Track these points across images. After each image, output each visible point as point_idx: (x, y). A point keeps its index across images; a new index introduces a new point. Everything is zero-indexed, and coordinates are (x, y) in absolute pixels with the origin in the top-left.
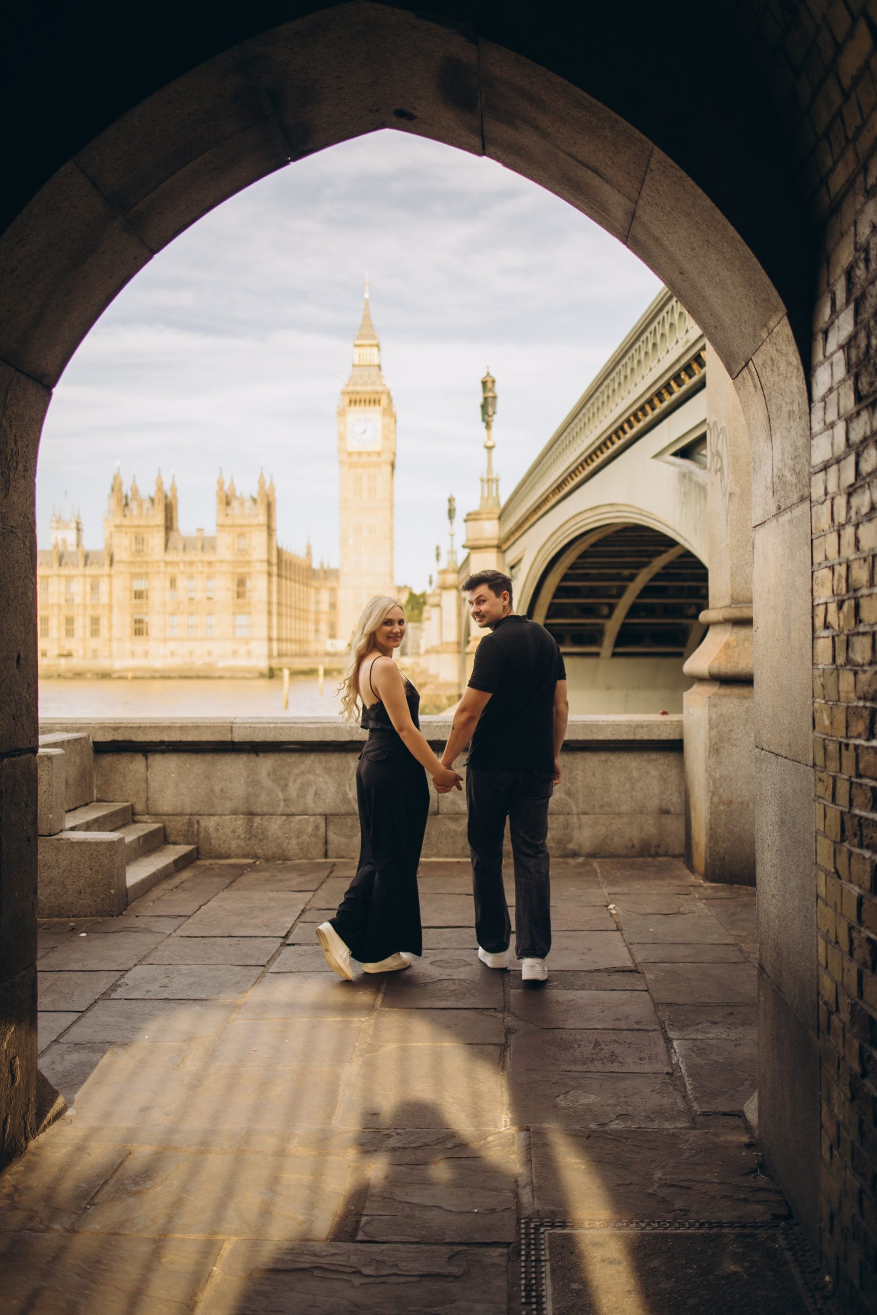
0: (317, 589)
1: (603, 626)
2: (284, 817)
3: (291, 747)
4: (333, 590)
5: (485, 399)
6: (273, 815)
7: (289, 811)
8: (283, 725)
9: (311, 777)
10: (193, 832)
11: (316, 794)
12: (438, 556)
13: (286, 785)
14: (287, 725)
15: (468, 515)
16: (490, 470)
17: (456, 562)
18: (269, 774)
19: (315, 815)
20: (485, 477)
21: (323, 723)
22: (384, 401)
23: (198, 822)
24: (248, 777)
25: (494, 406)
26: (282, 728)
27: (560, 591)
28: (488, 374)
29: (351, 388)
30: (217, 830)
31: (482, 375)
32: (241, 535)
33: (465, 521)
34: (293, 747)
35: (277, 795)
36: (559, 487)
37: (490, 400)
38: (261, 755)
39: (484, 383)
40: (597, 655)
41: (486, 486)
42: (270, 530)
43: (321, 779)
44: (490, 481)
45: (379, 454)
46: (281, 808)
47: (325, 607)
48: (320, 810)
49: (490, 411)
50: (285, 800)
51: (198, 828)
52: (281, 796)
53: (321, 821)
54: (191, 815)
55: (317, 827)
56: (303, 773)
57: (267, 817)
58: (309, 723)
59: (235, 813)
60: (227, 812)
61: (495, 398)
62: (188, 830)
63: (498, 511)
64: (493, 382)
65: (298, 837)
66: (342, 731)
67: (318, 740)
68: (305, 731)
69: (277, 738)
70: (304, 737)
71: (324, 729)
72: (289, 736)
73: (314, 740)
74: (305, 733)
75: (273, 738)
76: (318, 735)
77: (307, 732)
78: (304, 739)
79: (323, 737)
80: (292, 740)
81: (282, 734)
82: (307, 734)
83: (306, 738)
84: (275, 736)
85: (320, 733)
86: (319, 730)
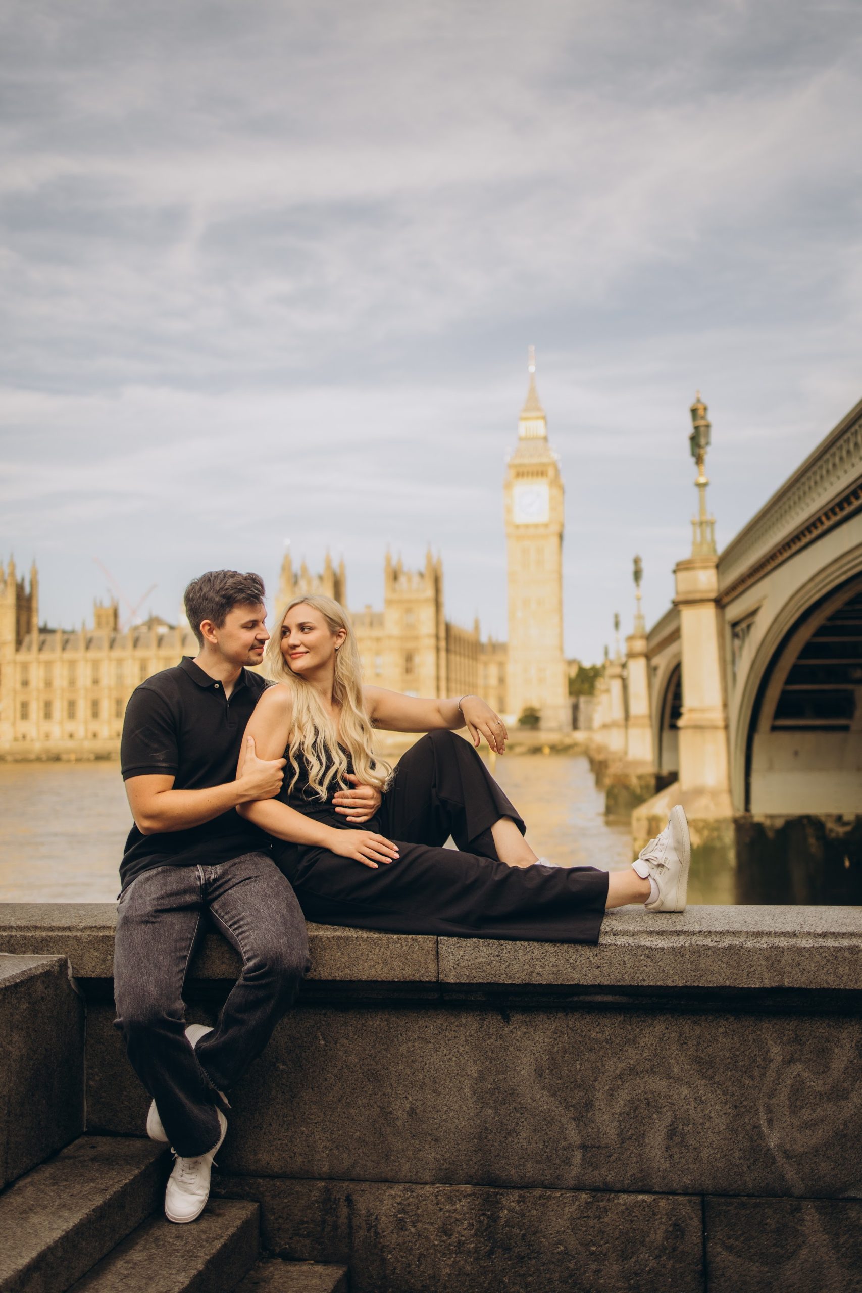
0: (486, 664)
1: (852, 693)
2: (584, 1196)
3: (599, 998)
4: (501, 665)
5: (697, 428)
6: (552, 1187)
7: (594, 1177)
9: (658, 1084)
10: (336, 1227)
11: (672, 1133)
12: (617, 625)
13: (589, 1105)
15: (678, 564)
16: (702, 509)
17: (643, 628)
18: (539, 1073)
19: (674, 1193)
20: (697, 519)
22: (551, 472)
23: (349, 1199)
24: (481, 1078)
25: (707, 434)
27: (809, 650)
28: (699, 401)
29: (518, 461)
30: (401, 1225)
31: (690, 403)
32: (409, 611)
33: (675, 572)
34: (608, 998)
35: (562, 1129)
36: (840, 505)
37: (702, 429)
38: (517, 1018)
39: (694, 411)
40: (845, 729)
41: (698, 531)
42: (438, 604)
43: (685, 1091)
44: (704, 524)
45: (546, 526)
46: (574, 1171)
47: (493, 681)
48: (687, 1180)
49: (703, 441)
50: (584, 1147)
51: (350, 1218)
52: (573, 1135)
53: (688, 1209)
54: (331, 1178)
55: (678, 1230)
56: (633, 1071)
57: (537, 1192)
58: (651, 933)
59: (447, 1178)
60: (427, 1176)
61: (708, 426)
62: (324, 1222)
63: (715, 560)
64: (705, 409)
65: (624, 1256)
66: (748, 960)
67: (680, 983)
68: (643, 956)
69: (564, 976)
70: (639, 975)
71: (698, 954)
72: (597, 972)
73: (670, 983)
74: (644, 962)
75: (551, 976)
76: (681, 971)
77: (649, 960)
78: (641, 980)
79: (695, 976)
80: (607, 983)
81: (578, 965)
82: (648, 965)
83: (646, 978)
84: (559, 971)
85: (685, 962)
86: (682, 956)
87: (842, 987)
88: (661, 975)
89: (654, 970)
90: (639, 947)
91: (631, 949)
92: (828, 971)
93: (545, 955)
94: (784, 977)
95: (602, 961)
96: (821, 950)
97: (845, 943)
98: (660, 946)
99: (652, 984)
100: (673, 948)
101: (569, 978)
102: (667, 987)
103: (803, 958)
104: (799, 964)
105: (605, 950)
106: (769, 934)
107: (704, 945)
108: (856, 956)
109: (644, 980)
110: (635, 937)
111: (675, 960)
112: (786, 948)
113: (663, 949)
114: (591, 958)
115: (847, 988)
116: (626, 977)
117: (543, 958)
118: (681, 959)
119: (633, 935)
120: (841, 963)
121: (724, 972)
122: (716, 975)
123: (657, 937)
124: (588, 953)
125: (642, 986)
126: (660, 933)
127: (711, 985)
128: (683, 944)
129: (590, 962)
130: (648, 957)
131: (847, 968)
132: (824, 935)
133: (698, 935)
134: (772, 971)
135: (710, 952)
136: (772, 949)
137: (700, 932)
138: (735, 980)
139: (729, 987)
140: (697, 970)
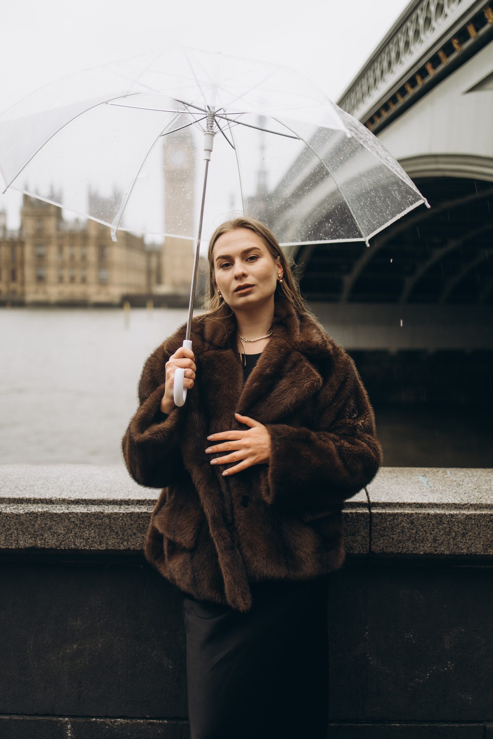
4: (159, 256)
20: (258, 170)
47: (154, 266)
87: (87, 548)
92: (75, 534)
94: (38, 539)
96: (70, 516)
97: (94, 509)
103: (54, 523)
104: (50, 528)
106: (28, 501)
108: (100, 521)
112: (39, 514)
115: (92, 549)
120: (87, 527)
131: (93, 531)
132: (77, 502)
134: (27, 534)
136: (28, 515)
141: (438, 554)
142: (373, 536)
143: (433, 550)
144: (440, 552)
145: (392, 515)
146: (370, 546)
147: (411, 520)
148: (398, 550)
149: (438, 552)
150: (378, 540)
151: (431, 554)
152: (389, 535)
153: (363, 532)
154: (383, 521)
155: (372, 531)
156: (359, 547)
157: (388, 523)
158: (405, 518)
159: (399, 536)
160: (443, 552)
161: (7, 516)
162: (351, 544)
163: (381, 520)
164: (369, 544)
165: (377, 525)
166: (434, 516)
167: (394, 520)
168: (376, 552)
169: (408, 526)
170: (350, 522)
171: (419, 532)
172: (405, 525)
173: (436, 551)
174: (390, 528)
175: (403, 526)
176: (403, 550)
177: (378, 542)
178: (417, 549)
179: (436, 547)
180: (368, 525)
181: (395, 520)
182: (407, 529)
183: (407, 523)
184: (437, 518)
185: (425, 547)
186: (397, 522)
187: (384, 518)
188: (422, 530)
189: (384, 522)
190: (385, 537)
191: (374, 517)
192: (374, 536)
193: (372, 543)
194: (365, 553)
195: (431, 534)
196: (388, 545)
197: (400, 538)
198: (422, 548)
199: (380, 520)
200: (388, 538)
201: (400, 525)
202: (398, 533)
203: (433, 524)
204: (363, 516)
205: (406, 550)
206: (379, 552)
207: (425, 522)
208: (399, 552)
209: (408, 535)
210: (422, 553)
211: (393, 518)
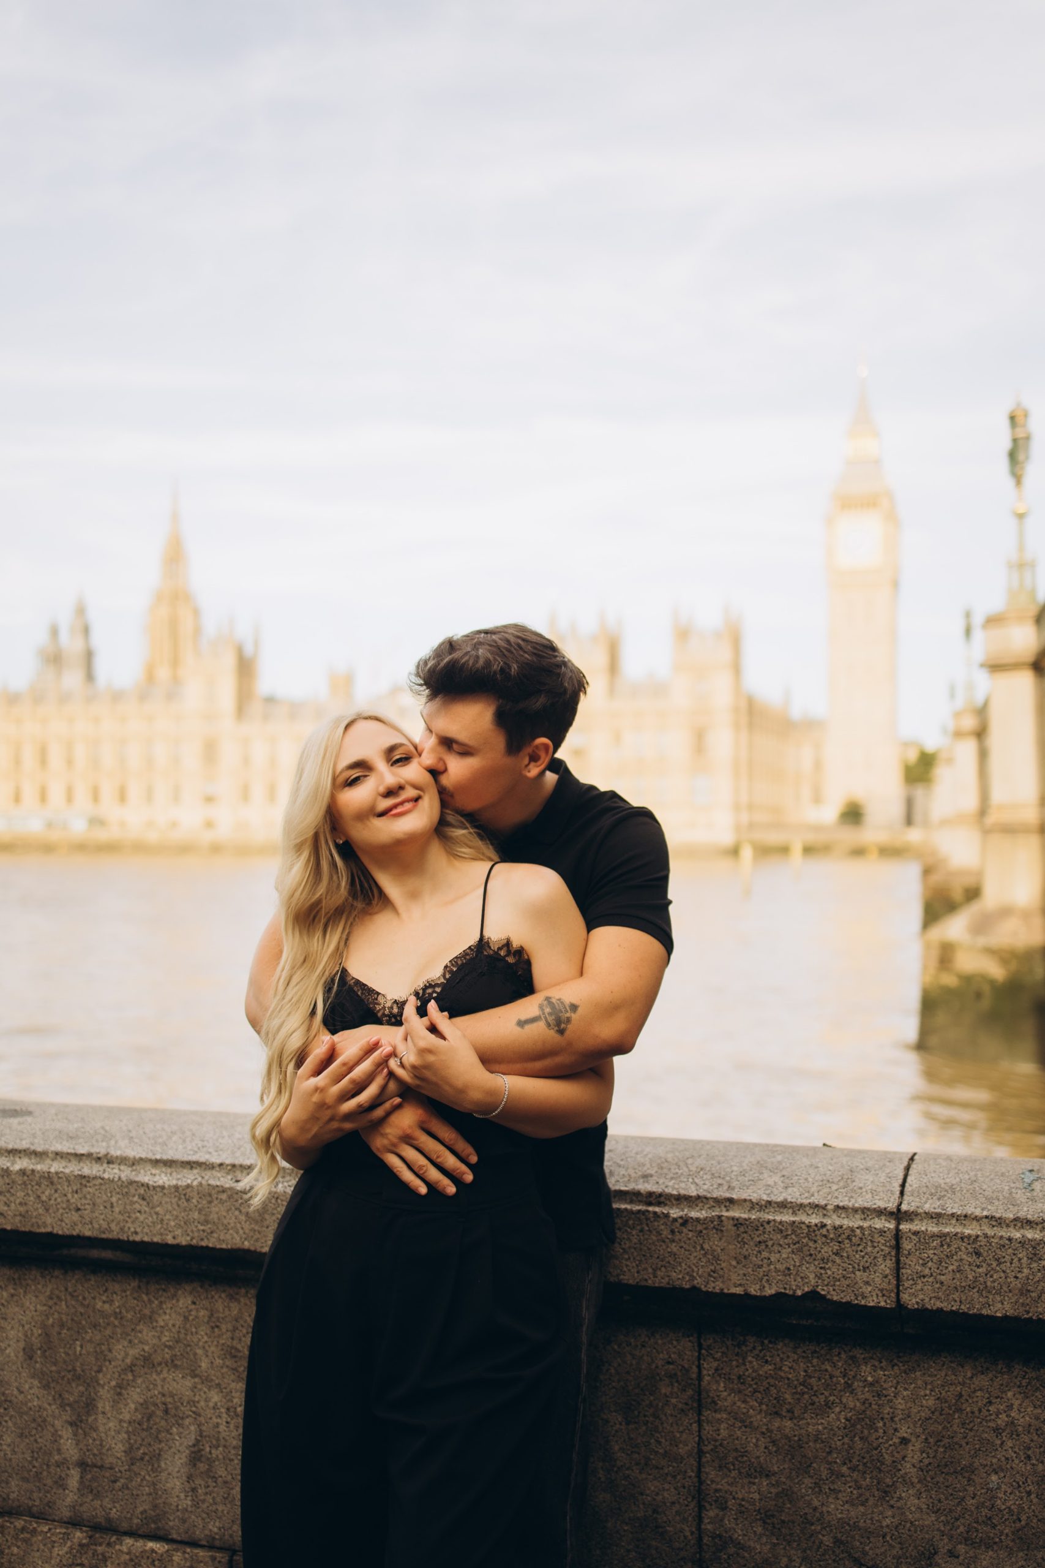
2: (79, 1535)
4: (817, 746)
5: (1015, 441)
6: (40, 1517)
8: (56, 1167)
9: (179, 1384)
11: (196, 1456)
13: (90, 1406)
14: (72, 1168)
15: (987, 617)
16: (1021, 547)
17: (974, 698)
18: (29, 1354)
19: (194, 1544)
20: (1015, 560)
21: (210, 1167)
22: (885, 503)
25: (1027, 449)
26: (49, 1179)
28: (1019, 404)
29: (845, 489)
32: (701, 678)
33: (982, 627)
35: (56, 1437)
37: (1021, 442)
39: (1012, 419)
41: (1016, 575)
43: (215, 1397)
44: (1023, 566)
45: (879, 571)
46: (68, 1499)
47: (808, 765)
48: (213, 1528)
49: (1021, 457)
50: (82, 1465)
56: (147, 1361)
57: (19, 1523)
58: (156, 1163)
61: (1028, 438)
63: (1033, 611)
64: (1027, 415)
66: (275, 1212)
67: (184, 1241)
68: (137, 1197)
69: (34, 1220)
70: (129, 1225)
71: (209, 1199)
72: (75, 1216)
73: (170, 1240)
74: (137, 1206)
75: (18, 1219)
76: (185, 1223)
77: (145, 1203)
78: (132, 1233)
79: (204, 1231)
80: (88, 1233)
81: (52, 1205)
82: (143, 1211)
83: (138, 1230)
84: (27, 1211)
85: (190, 1210)
86: (188, 1200)
88: (159, 1226)
89: (150, 1219)
90: (132, 1183)
91: (122, 1186)
93: (12, 1188)
95: (84, 1201)
98: (160, 1183)
99: (146, 1239)
100: (176, 1187)
101: (40, 1222)
102: (167, 1245)
105: (88, 1184)
107: (217, 1186)
109: (136, 1233)
110: (134, 1168)
111: (178, 1206)
113: (163, 1188)
114: (69, 1196)
116: (113, 1226)
117: (9, 1191)
118: (186, 1204)
119: (133, 1164)
121: (242, 1228)
122: (231, 1231)
123: (164, 1169)
124: (66, 1187)
125: (134, 1242)
126: (168, 1164)
127: (224, 1246)
128: (189, 1181)
129: (68, 1201)
130: (144, 1199)
133: (218, 1169)
135: (224, 1196)
137: (221, 1165)
138: (257, 1240)
139: (248, 1251)
140: (207, 1222)
141: (1031, 1318)
142: (902, 1274)
143: (1020, 1312)
144: (1036, 1314)
145: (938, 1236)
146: (898, 1294)
147: (975, 1248)
148: (952, 1306)
149: (1030, 1314)
150: (913, 1283)
151: (1016, 1319)
152: (934, 1274)
153: (883, 1266)
154: (922, 1247)
155: (901, 1266)
156: (877, 1295)
157: (932, 1252)
158: (964, 1244)
159: (954, 1279)
160: (1041, 1316)
161: (277, 1198)
162: (861, 1288)
163: (918, 1244)
164: (895, 1291)
165: (909, 1254)
166: (1020, 1242)
167: (942, 1245)
168: (909, 1306)
169: (970, 1259)
170: (859, 1245)
171: (992, 1272)
172: (964, 1257)
173: (1028, 1312)
174: (934, 1261)
175: (961, 1260)
176: (963, 1307)
177: (914, 1286)
178: (989, 1306)
179: (1028, 1305)
180: (893, 1253)
181: (945, 1247)
182: (969, 1265)
183: (968, 1253)
184: (1027, 1247)
185: (1005, 1303)
186: (948, 1250)
187: (922, 1240)
188: (998, 1268)
189: (923, 1249)
190: (926, 1279)
191: (904, 1237)
192: (906, 1276)
193: (901, 1288)
194: (888, 1306)
195: (1016, 1277)
196: (933, 1295)
197: (955, 1281)
198: (1000, 1305)
199: (915, 1244)
200: (931, 1279)
201: (955, 1257)
202: (951, 1273)
203: (1020, 1260)
204: (883, 1234)
205: (968, 1306)
206: (916, 1306)
207: (1004, 1254)
208: (954, 1308)
209: (972, 1278)
210: (999, 1315)
211: (941, 1242)
